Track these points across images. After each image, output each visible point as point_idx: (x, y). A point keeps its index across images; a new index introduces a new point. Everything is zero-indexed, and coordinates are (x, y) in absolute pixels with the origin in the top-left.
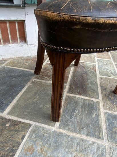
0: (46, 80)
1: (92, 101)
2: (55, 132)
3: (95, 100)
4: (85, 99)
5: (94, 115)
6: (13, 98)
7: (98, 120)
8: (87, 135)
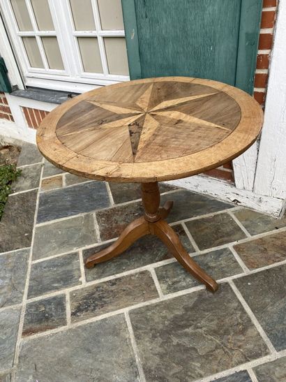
0: (98, 222)
1: (80, 277)
2: (27, 264)
3: (83, 279)
4: (79, 270)
5: (56, 285)
6: (55, 219)
7: (50, 290)
8: (29, 286)
